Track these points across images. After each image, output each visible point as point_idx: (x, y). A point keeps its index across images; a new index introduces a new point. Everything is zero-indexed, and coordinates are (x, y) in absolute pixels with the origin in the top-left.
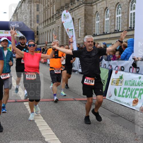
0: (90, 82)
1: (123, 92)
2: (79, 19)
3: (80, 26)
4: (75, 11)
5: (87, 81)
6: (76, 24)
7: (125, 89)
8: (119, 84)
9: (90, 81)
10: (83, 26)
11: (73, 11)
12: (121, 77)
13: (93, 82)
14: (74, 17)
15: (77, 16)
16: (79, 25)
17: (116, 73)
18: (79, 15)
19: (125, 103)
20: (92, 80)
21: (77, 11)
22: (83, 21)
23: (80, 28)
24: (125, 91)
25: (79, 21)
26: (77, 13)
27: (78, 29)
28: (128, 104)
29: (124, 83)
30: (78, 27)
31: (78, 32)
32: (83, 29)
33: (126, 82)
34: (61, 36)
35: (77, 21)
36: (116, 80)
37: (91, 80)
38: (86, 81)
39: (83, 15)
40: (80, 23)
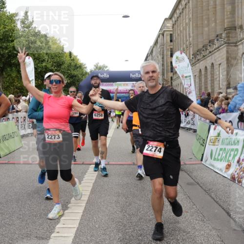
0: (155, 151)
1: (219, 154)
2: (220, 64)
3: (222, 73)
4: (215, 54)
5: (149, 149)
6: (216, 70)
7: (221, 149)
8: (216, 144)
9: (154, 149)
10: (225, 73)
11: (212, 55)
12: (219, 135)
13: (160, 152)
14: (214, 62)
15: (217, 60)
16: (220, 72)
17: (215, 129)
18: (220, 59)
19: (218, 169)
20: (159, 148)
21: (217, 53)
22: (225, 66)
23: (221, 76)
24: (221, 152)
25: (219, 67)
26: (218, 56)
27: (219, 77)
28: (221, 170)
29: (221, 141)
30: (219, 74)
31: (219, 81)
32: (225, 77)
33: (222, 141)
34: (198, 88)
35: (217, 66)
36: (214, 138)
37: (157, 148)
38: (147, 150)
39: (225, 59)
40: (222, 69)
